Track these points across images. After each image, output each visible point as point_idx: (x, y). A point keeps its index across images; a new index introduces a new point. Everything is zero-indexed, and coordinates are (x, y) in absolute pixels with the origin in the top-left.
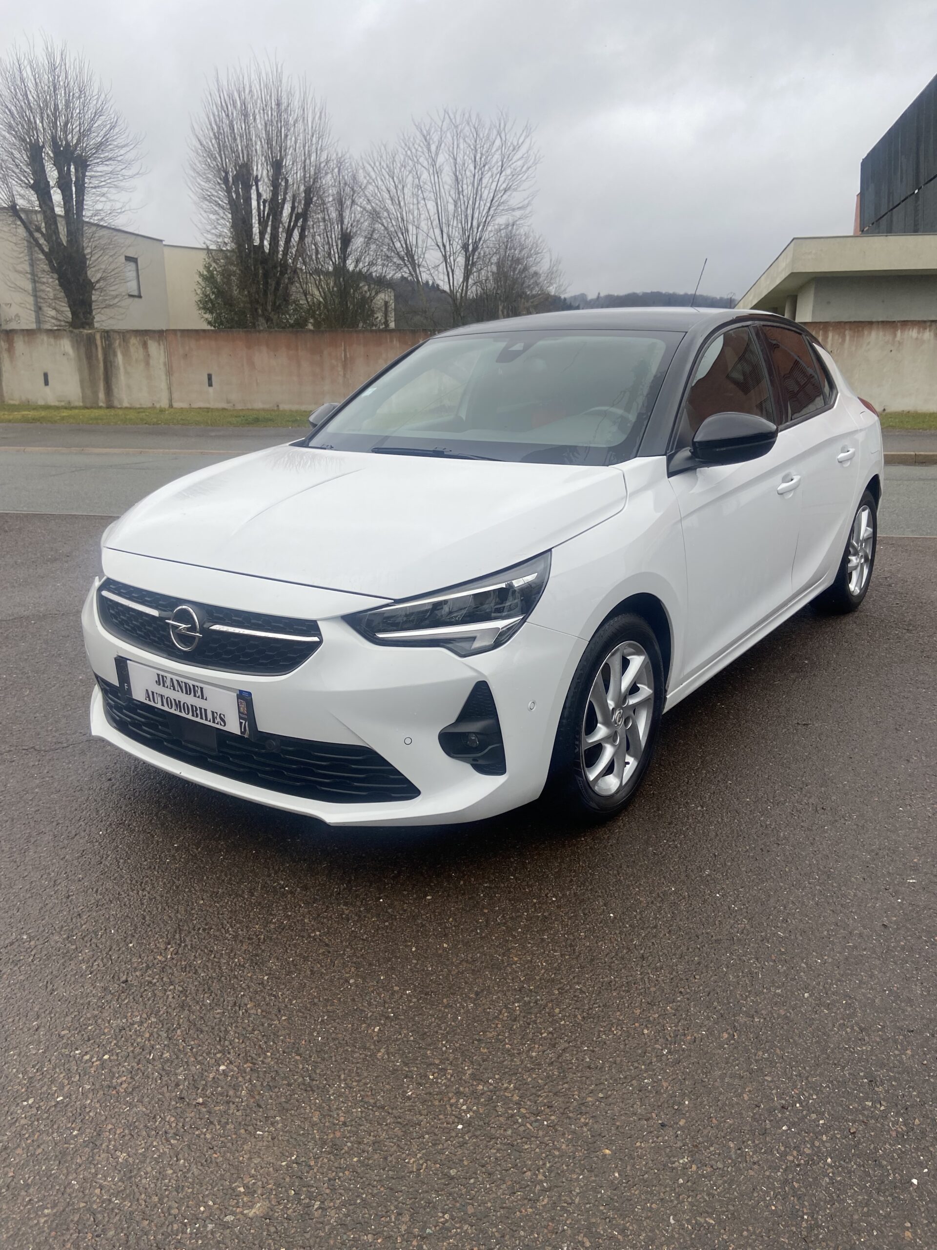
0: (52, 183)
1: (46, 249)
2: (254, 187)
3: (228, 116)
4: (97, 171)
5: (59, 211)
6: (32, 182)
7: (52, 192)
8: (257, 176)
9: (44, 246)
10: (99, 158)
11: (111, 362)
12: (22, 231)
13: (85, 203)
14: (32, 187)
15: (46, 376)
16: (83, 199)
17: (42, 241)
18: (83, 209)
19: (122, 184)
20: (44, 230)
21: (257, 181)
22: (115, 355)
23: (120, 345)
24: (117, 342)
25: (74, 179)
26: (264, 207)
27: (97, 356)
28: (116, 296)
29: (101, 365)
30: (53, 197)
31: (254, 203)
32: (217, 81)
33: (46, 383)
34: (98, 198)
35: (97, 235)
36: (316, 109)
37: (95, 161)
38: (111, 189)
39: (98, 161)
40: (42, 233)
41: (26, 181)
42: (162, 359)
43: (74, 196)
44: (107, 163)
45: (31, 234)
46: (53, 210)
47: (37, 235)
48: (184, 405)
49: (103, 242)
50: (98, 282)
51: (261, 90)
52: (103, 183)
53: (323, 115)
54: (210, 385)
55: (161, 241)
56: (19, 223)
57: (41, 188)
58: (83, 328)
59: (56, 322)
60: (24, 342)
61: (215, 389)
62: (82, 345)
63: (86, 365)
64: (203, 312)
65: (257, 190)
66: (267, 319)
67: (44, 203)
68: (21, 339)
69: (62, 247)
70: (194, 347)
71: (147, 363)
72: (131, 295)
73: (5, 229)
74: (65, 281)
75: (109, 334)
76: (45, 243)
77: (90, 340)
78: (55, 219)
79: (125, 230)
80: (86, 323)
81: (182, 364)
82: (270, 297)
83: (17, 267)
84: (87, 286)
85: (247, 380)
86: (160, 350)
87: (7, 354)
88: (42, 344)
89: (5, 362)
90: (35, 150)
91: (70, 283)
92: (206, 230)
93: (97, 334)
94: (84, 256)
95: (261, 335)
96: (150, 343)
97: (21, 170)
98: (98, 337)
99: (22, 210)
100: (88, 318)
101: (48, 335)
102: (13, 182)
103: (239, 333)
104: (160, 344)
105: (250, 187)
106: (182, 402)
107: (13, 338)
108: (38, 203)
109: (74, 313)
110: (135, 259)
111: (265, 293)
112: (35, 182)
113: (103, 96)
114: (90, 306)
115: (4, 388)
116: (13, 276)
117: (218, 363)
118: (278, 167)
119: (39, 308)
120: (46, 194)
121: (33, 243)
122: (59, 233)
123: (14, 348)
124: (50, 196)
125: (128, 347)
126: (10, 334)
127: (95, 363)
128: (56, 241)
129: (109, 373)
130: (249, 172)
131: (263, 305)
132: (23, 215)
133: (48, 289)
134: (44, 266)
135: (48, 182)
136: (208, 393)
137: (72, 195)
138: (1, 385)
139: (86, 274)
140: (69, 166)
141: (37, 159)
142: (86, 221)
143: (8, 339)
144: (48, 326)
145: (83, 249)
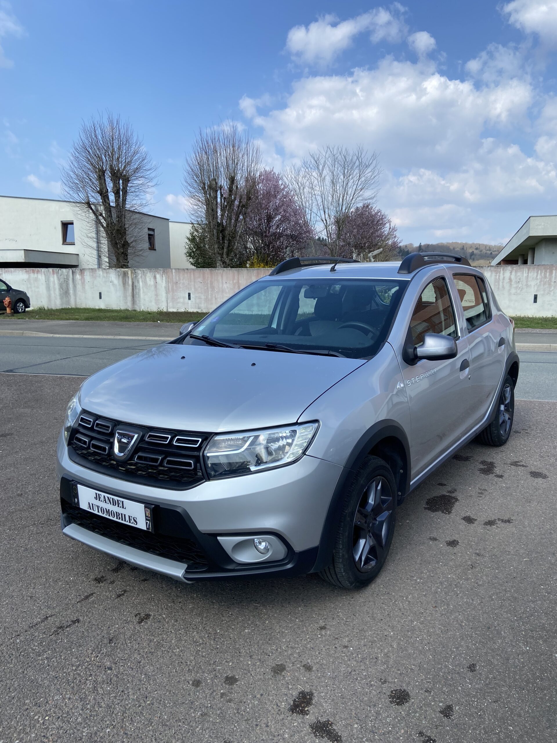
0: (109, 190)
1: (105, 225)
2: (219, 191)
3: (206, 153)
4: (134, 183)
5: (113, 204)
6: (98, 189)
7: (109, 194)
8: (221, 185)
9: (103, 224)
10: (135, 176)
11: (136, 286)
12: (92, 216)
14: (98, 192)
15: (100, 294)
16: (126, 199)
17: (103, 221)
18: (125, 204)
19: (147, 190)
20: (104, 215)
21: (221, 188)
22: (138, 282)
23: (141, 277)
24: (140, 275)
25: (121, 188)
26: (224, 202)
27: (128, 282)
28: (141, 250)
29: (131, 288)
30: (110, 198)
31: (219, 200)
32: (201, 136)
33: (100, 298)
34: (134, 198)
35: (132, 218)
36: (254, 149)
37: (133, 178)
38: (141, 193)
39: (135, 178)
40: (103, 217)
41: (96, 189)
42: (164, 284)
43: (121, 197)
44: (140, 179)
45: (97, 217)
46: (109, 204)
47: (100, 218)
48: (175, 310)
49: (135, 221)
50: (132, 243)
51: (224, 139)
52: (137, 190)
53: (258, 152)
54: (189, 299)
55: (168, 220)
56: (91, 211)
57: (104, 194)
58: (122, 267)
59: (108, 264)
60: (90, 275)
61: (192, 301)
62: (121, 277)
63: (122, 288)
64: (189, 258)
65: (221, 193)
66: (224, 262)
67: (105, 201)
68: (88, 274)
69: (113, 224)
70: (182, 278)
71: (156, 287)
72: (150, 249)
73: (83, 215)
74: (114, 242)
75: (136, 271)
76: (105, 222)
77: (125, 274)
78: (110, 209)
79: (148, 214)
80: (124, 265)
81: (175, 288)
82: (225, 250)
83: (89, 235)
84: (126, 245)
85: (210, 296)
86: (163, 279)
87: (80, 282)
88: (99, 277)
89: (79, 287)
90: (101, 172)
91: (116, 244)
92: (192, 214)
93: (129, 271)
94: (125, 229)
95: (219, 272)
96: (158, 276)
97: (93, 183)
98: (130, 273)
99: (92, 204)
100: (125, 263)
101: (103, 271)
102: (89, 189)
103: (207, 271)
104: (163, 277)
105: (217, 191)
106: (173, 308)
107: (84, 273)
108: (101, 201)
109: (118, 259)
110: (153, 230)
111: (223, 248)
112: (100, 189)
113: (139, 143)
114: (127, 256)
115: (78, 300)
116: (86, 240)
117: (194, 286)
118: (232, 180)
119: (99, 257)
120: (106, 195)
121: (98, 222)
122: (112, 217)
123: (84, 279)
124: (108, 197)
125: (145, 278)
126: (82, 271)
127: (127, 287)
128: (110, 220)
129: (135, 292)
130: (216, 183)
131: (222, 255)
132: (93, 207)
133: (105, 247)
134: (103, 234)
135: (107, 189)
136: (188, 303)
137: (120, 196)
138: (75, 299)
139: (125, 238)
140: (119, 181)
141: (102, 177)
142: (127, 210)
143: (81, 273)
144: (103, 267)
145: (125, 225)
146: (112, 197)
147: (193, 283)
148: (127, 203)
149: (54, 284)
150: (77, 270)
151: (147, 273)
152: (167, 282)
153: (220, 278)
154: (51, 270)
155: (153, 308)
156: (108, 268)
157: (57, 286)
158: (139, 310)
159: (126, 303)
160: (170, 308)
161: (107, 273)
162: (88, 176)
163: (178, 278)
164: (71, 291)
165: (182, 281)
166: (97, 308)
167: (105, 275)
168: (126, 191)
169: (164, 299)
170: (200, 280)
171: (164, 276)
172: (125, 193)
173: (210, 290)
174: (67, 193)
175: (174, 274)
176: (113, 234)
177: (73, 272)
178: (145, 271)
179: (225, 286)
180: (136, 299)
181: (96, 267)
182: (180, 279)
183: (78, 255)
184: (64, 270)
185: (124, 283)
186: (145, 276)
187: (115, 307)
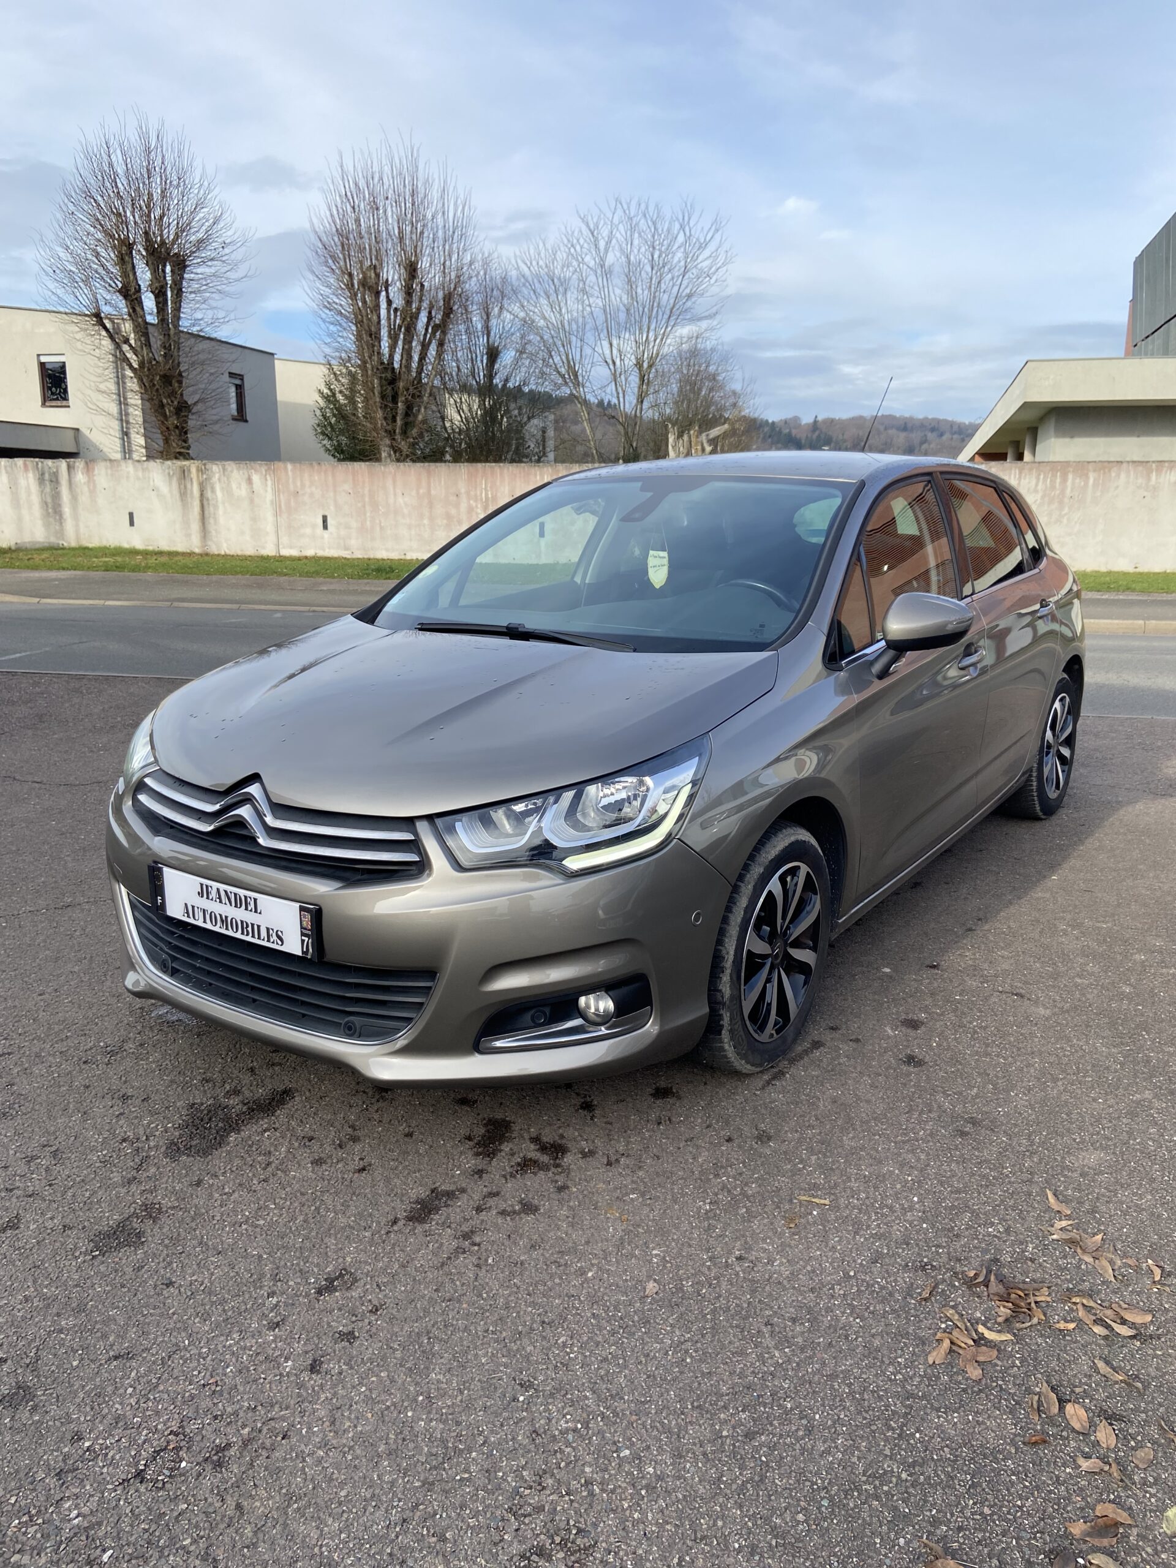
0: (143, 288)
1: (136, 366)
2: (383, 294)
3: (354, 208)
4: (195, 273)
5: (152, 319)
6: (120, 285)
7: (143, 297)
8: (387, 280)
9: (132, 361)
10: (199, 257)
11: (208, 499)
12: (107, 343)
13: (182, 310)
14: (120, 291)
15: (131, 515)
16: (180, 307)
17: (130, 355)
18: (179, 318)
19: (226, 289)
20: (132, 342)
21: (387, 285)
22: (213, 491)
23: (219, 480)
24: (217, 476)
25: (170, 282)
26: (396, 316)
27: (191, 491)
28: (216, 422)
29: (196, 504)
30: (144, 304)
31: (383, 312)
32: (342, 166)
33: (132, 523)
34: (197, 306)
35: (194, 349)
36: (459, 200)
37: (195, 261)
38: (214, 295)
39: (199, 260)
40: (130, 346)
41: (114, 285)
42: (269, 496)
43: (170, 302)
44: (209, 263)
45: (118, 346)
46: (144, 318)
47: (125, 348)
48: (294, 553)
49: (202, 357)
50: (195, 403)
51: (393, 178)
52: (205, 287)
53: (467, 207)
54: (325, 527)
55: (272, 354)
56: (104, 333)
57: (130, 293)
58: (176, 458)
59: (144, 451)
60: (107, 474)
61: (331, 533)
62: (175, 479)
63: (179, 503)
64: (321, 437)
65: (388, 297)
66: (396, 450)
67: (134, 310)
68: (103, 471)
69: (154, 362)
70: (307, 483)
71: (252, 501)
72: (234, 419)
73: (88, 340)
74: (156, 402)
75: (207, 467)
76: (134, 357)
77: (184, 473)
78: (147, 328)
79: (231, 341)
80: (180, 453)
81: (293, 504)
82: (399, 422)
83: (102, 387)
84: (183, 409)
85: (368, 523)
86: (266, 485)
87: (86, 489)
88: (128, 477)
89: (84, 498)
90: (124, 248)
91: (162, 406)
92: (326, 344)
93: (193, 466)
94: (180, 374)
95: (387, 470)
96: (256, 478)
97: (108, 271)
98: (194, 470)
99: (107, 318)
100: (183, 447)
101: (135, 467)
102: (97, 284)
103: (361, 467)
104: (266, 480)
105: (378, 293)
106: (291, 547)
107: (93, 469)
108: (126, 310)
109: (166, 441)
110: (241, 377)
111: (394, 420)
112: (124, 285)
113: (206, 183)
114: (186, 433)
115: (82, 529)
116: (96, 397)
117: (335, 501)
118: (412, 270)
119: (125, 434)
120: (136, 299)
121: (121, 359)
122: (150, 346)
123: (94, 481)
124: (142, 303)
125: (229, 482)
126: (90, 466)
127: (189, 500)
128: (148, 354)
129: (206, 512)
130: (378, 275)
131: (391, 434)
132: (108, 325)
133: (137, 412)
134: (133, 384)
135: (139, 286)
136: (322, 538)
137: (167, 303)
138: (77, 526)
139: (182, 395)
140: (164, 266)
141: (127, 258)
142: (183, 332)
143: (88, 470)
144: (135, 456)
145: (179, 366)
146: (149, 302)
147: (332, 494)
148: (182, 315)
149: (29, 493)
150: (79, 464)
151: (232, 471)
152: (277, 492)
153: (389, 483)
154: (20, 461)
155: (248, 547)
156: (145, 459)
157: (35, 499)
158: (216, 553)
159: (188, 535)
160: (284, 548)
161: (143, 470)
162: (97, 255)
163: (299, 484)
164: (67, 510)
165: (308, 490)
166: (126, 545)
167: (140, 474)
168: (181, 289)
169: (270, 528)
170: (347, 487)
171: (268, 478)
172: (179, 292)
173: (368, 508)
174: (50, 293)
175: (290, 473)
176: (154, 385)
177: (69, 467)
178: (227, 467)
179: (400, 500)
180: (211, 527)
181: (118, 456)
182: (303, 486)
183: (78, 430)
184: (49, 462)
185: (183, 494)
186: (228, 479)
187: (165, 546)
